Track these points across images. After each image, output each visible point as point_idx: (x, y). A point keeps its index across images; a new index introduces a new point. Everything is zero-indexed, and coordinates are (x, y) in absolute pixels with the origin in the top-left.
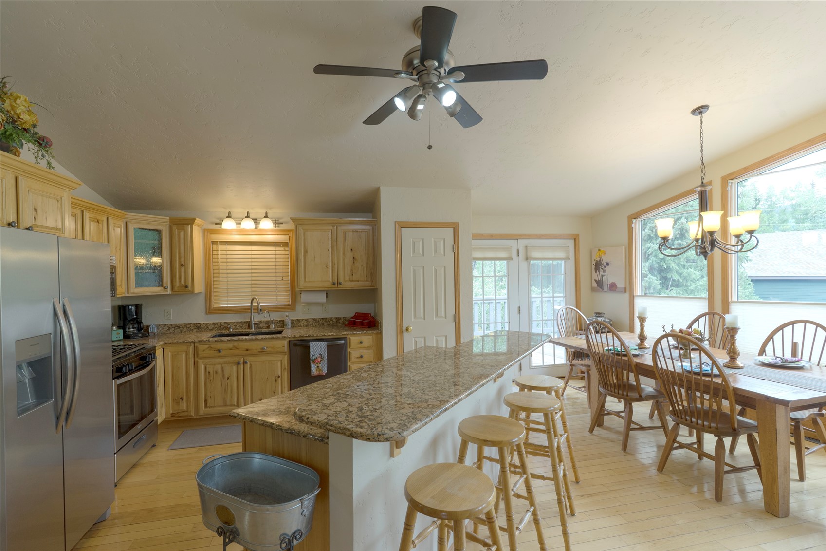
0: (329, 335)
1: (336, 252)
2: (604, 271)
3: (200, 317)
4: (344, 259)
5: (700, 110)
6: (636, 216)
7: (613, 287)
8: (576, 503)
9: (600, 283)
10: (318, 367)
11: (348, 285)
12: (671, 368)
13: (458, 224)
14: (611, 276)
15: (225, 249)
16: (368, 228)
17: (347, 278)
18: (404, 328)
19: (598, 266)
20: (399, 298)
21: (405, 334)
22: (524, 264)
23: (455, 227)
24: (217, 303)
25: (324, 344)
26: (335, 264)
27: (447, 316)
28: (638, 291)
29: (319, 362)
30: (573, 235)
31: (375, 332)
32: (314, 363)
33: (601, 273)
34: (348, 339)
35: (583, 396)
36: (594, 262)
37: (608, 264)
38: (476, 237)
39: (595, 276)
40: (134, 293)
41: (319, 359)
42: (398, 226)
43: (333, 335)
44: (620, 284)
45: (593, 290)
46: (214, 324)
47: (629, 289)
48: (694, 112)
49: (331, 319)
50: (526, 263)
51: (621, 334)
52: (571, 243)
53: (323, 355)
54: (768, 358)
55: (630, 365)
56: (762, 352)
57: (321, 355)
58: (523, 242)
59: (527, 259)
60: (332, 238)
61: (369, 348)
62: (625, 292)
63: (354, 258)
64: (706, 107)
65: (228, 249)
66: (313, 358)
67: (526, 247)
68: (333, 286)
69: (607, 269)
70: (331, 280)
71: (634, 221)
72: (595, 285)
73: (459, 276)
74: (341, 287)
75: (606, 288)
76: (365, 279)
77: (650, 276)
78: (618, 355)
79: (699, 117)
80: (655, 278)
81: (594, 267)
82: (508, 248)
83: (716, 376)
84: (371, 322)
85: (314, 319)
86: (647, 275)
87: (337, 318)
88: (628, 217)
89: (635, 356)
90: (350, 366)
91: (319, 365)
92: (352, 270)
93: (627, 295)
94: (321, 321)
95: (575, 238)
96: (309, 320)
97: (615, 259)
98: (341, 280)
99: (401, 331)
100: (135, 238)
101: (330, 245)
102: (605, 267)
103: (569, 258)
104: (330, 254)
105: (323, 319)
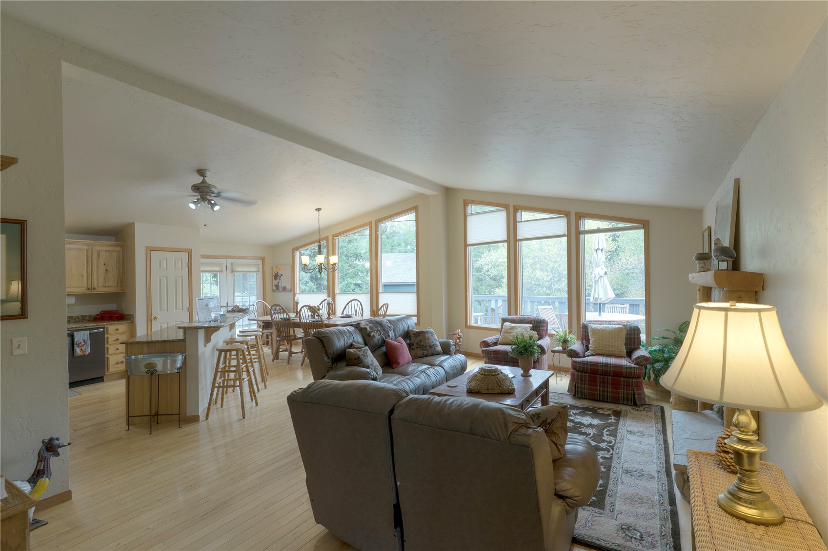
0: (90, 326)
1: (90, 265)
2: (280, 280)
4: (98, 271)
5: (318, 210)
6: (296, 249)
7: (284, 289)
8: (268, 379)
9: (277, 287)
10: (82, 349)
11: (101, 290)
12: (306, 321)
13: (191, 250)
14: (284, 282)
16: (119, 249)
17: (100, 285)
18: (153, 318)
19: (276, 276)
20: (149, 298)
21: (153, 322)
22: (230, 275)
23: (189, 252)
25: (87, 333)
26: (90, 274)
27: (184, 308)
28: (298, 291)
29: (82, 345)
30: (262, 257)
31: (129, 322)
32: (78, 346)
33: (278, 281)
34: (105, 328)
35: (270, 351)
36: (274, 274)
37: (282, 275)
38: (203, 257)
39: (275, 282)
41: (83, 344)
42: (148, 249)
43: (93, 326)
44: (288, 287)
45: (273, 291)
47: (293, 290)
48: (316, 210)
49: (78, 317)
50: (232, 274)
51: (289, 313)
52: (260, 262)
53: (86, 340)
54: (344, 315)
55: (290, 324)
56: (343, 313)
57: (84, 340)
58: (230, 261)
59: (233, 271)
60: (87, 255)
61: (124, 333)
62: (291, 291)
63: (106, 270)
64: (321, 209)
66: (78, 343)
67: (232, 264)
68: (87, 291)
69: (281, 279)
70: (86, 286)
71: (295, 252)
72: (274, 288)
73: (192, 283)
74: (95, 292)
75: (281, 290)
76: (116, 285)
77: (310, 283)
78: (285, 320)
79: (318, 212)
80: (313, 284)
81: (274, 277)
82: (220, 265)
83: (320, 321)
84: (118, 316)
86: (309, 282)
87: (83, 316)
88: (293, 249)
89: (293, 320)
90: (107, 347)
91: (83, 348)
92: (105, 279)
93: (292, 293)
95: (263, 259)
97: (285, 272)
98: (95, 286)
99: (150, 319)
101: (85, 261)
102: (280, 277)
103: (259, 272)
104: (86, 267)
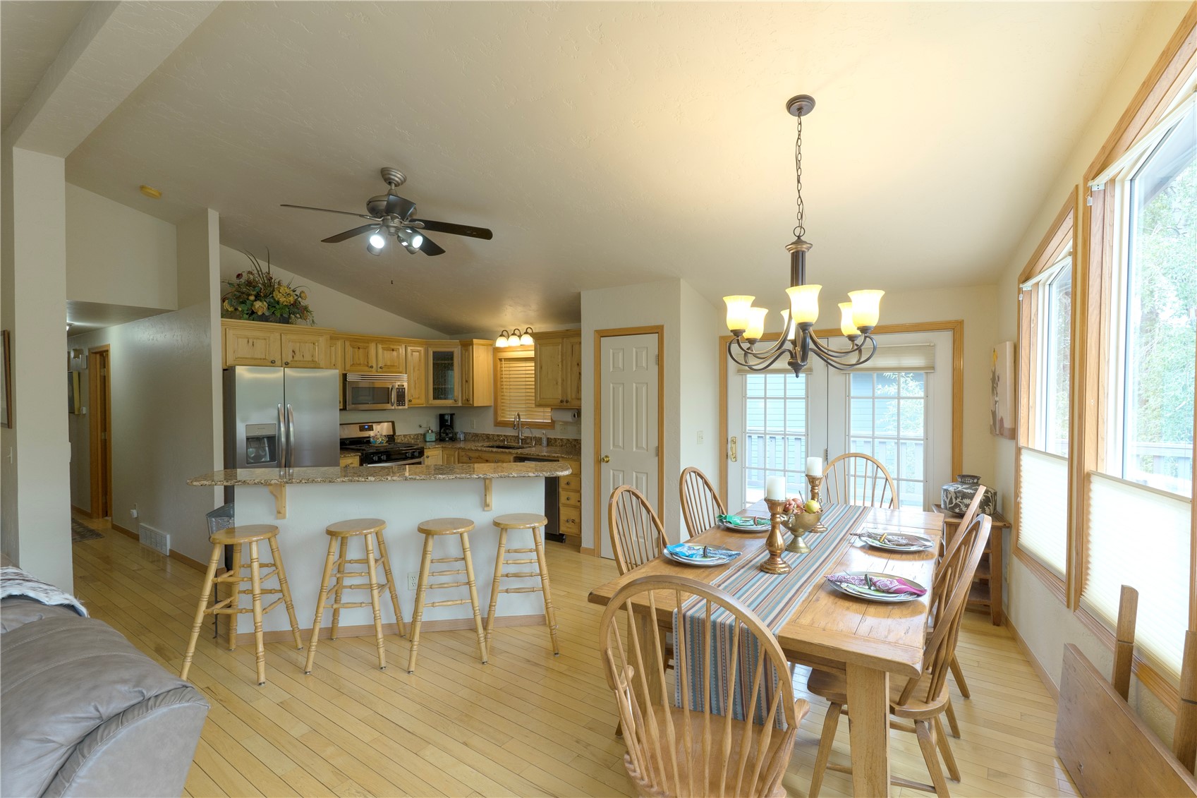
2: (997, 394)
3: (490, 429)
5: (800, 105)
6: (1026, 277)
7: (1002, 428)
9: (994, 417)
13: (662, 329)
14: (1001, 403)
15: (508, 365)
17: (574, 396)
18: (602, 458)
19: (993, 382)
21: (603, 466)
22: (838, 380)
23: (659, 332)
24: (503, 417)
33: (995, 397)
36: (992, 376)
37: (998, 379)
39: (992, 403)
40: (431, 404)
42: (596, 335)
44: (1006, 424)
45: (991, 431)
46: (498, 436)
47: (1016, 434)
65: (511, 365)
68: (561, 404)
69: (998, 391)
71: (1023, 287)
72: (992, 422)
73: (663, 396)
75: (997, 428)
85: (568, 440)
88: (1019, 279)
92: (578, 387)
94: (573, 443)
95: (956, 328)
96: (564, 440)
97: (1002, 367)
99: (598, 460)
100: (433, 360)
102: (997, 384)
103: (933, 368)
105: (575, 440)
